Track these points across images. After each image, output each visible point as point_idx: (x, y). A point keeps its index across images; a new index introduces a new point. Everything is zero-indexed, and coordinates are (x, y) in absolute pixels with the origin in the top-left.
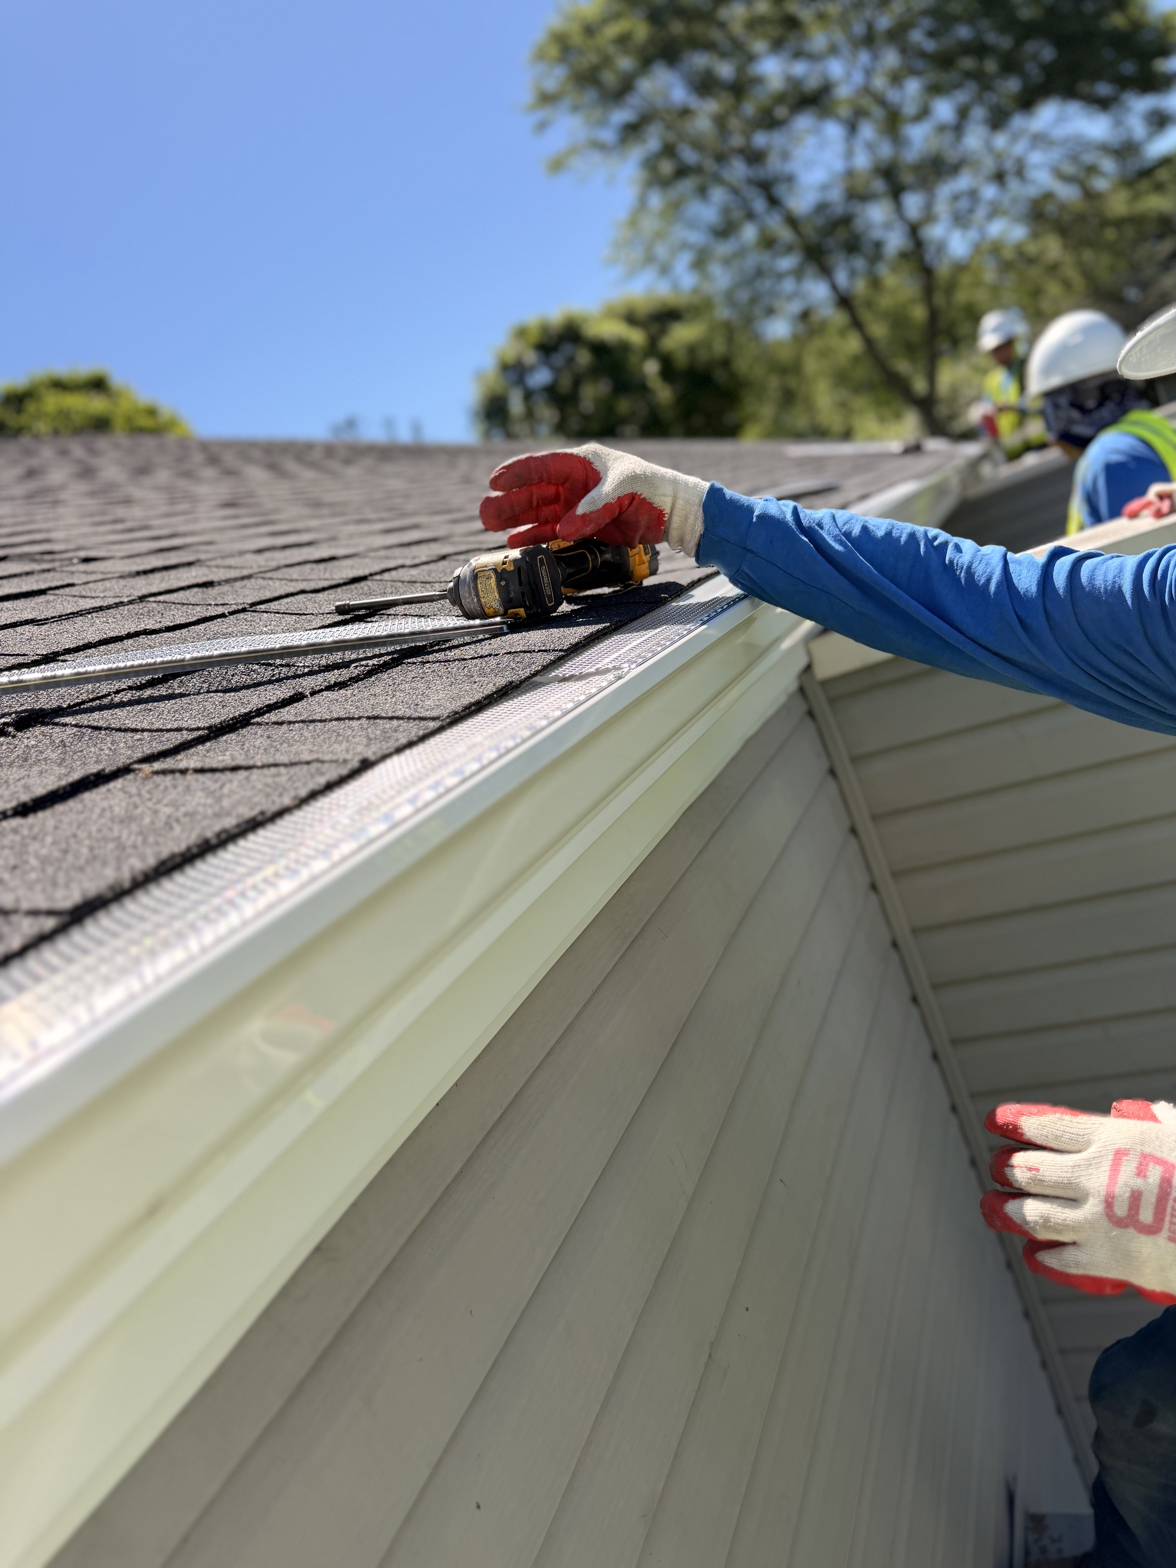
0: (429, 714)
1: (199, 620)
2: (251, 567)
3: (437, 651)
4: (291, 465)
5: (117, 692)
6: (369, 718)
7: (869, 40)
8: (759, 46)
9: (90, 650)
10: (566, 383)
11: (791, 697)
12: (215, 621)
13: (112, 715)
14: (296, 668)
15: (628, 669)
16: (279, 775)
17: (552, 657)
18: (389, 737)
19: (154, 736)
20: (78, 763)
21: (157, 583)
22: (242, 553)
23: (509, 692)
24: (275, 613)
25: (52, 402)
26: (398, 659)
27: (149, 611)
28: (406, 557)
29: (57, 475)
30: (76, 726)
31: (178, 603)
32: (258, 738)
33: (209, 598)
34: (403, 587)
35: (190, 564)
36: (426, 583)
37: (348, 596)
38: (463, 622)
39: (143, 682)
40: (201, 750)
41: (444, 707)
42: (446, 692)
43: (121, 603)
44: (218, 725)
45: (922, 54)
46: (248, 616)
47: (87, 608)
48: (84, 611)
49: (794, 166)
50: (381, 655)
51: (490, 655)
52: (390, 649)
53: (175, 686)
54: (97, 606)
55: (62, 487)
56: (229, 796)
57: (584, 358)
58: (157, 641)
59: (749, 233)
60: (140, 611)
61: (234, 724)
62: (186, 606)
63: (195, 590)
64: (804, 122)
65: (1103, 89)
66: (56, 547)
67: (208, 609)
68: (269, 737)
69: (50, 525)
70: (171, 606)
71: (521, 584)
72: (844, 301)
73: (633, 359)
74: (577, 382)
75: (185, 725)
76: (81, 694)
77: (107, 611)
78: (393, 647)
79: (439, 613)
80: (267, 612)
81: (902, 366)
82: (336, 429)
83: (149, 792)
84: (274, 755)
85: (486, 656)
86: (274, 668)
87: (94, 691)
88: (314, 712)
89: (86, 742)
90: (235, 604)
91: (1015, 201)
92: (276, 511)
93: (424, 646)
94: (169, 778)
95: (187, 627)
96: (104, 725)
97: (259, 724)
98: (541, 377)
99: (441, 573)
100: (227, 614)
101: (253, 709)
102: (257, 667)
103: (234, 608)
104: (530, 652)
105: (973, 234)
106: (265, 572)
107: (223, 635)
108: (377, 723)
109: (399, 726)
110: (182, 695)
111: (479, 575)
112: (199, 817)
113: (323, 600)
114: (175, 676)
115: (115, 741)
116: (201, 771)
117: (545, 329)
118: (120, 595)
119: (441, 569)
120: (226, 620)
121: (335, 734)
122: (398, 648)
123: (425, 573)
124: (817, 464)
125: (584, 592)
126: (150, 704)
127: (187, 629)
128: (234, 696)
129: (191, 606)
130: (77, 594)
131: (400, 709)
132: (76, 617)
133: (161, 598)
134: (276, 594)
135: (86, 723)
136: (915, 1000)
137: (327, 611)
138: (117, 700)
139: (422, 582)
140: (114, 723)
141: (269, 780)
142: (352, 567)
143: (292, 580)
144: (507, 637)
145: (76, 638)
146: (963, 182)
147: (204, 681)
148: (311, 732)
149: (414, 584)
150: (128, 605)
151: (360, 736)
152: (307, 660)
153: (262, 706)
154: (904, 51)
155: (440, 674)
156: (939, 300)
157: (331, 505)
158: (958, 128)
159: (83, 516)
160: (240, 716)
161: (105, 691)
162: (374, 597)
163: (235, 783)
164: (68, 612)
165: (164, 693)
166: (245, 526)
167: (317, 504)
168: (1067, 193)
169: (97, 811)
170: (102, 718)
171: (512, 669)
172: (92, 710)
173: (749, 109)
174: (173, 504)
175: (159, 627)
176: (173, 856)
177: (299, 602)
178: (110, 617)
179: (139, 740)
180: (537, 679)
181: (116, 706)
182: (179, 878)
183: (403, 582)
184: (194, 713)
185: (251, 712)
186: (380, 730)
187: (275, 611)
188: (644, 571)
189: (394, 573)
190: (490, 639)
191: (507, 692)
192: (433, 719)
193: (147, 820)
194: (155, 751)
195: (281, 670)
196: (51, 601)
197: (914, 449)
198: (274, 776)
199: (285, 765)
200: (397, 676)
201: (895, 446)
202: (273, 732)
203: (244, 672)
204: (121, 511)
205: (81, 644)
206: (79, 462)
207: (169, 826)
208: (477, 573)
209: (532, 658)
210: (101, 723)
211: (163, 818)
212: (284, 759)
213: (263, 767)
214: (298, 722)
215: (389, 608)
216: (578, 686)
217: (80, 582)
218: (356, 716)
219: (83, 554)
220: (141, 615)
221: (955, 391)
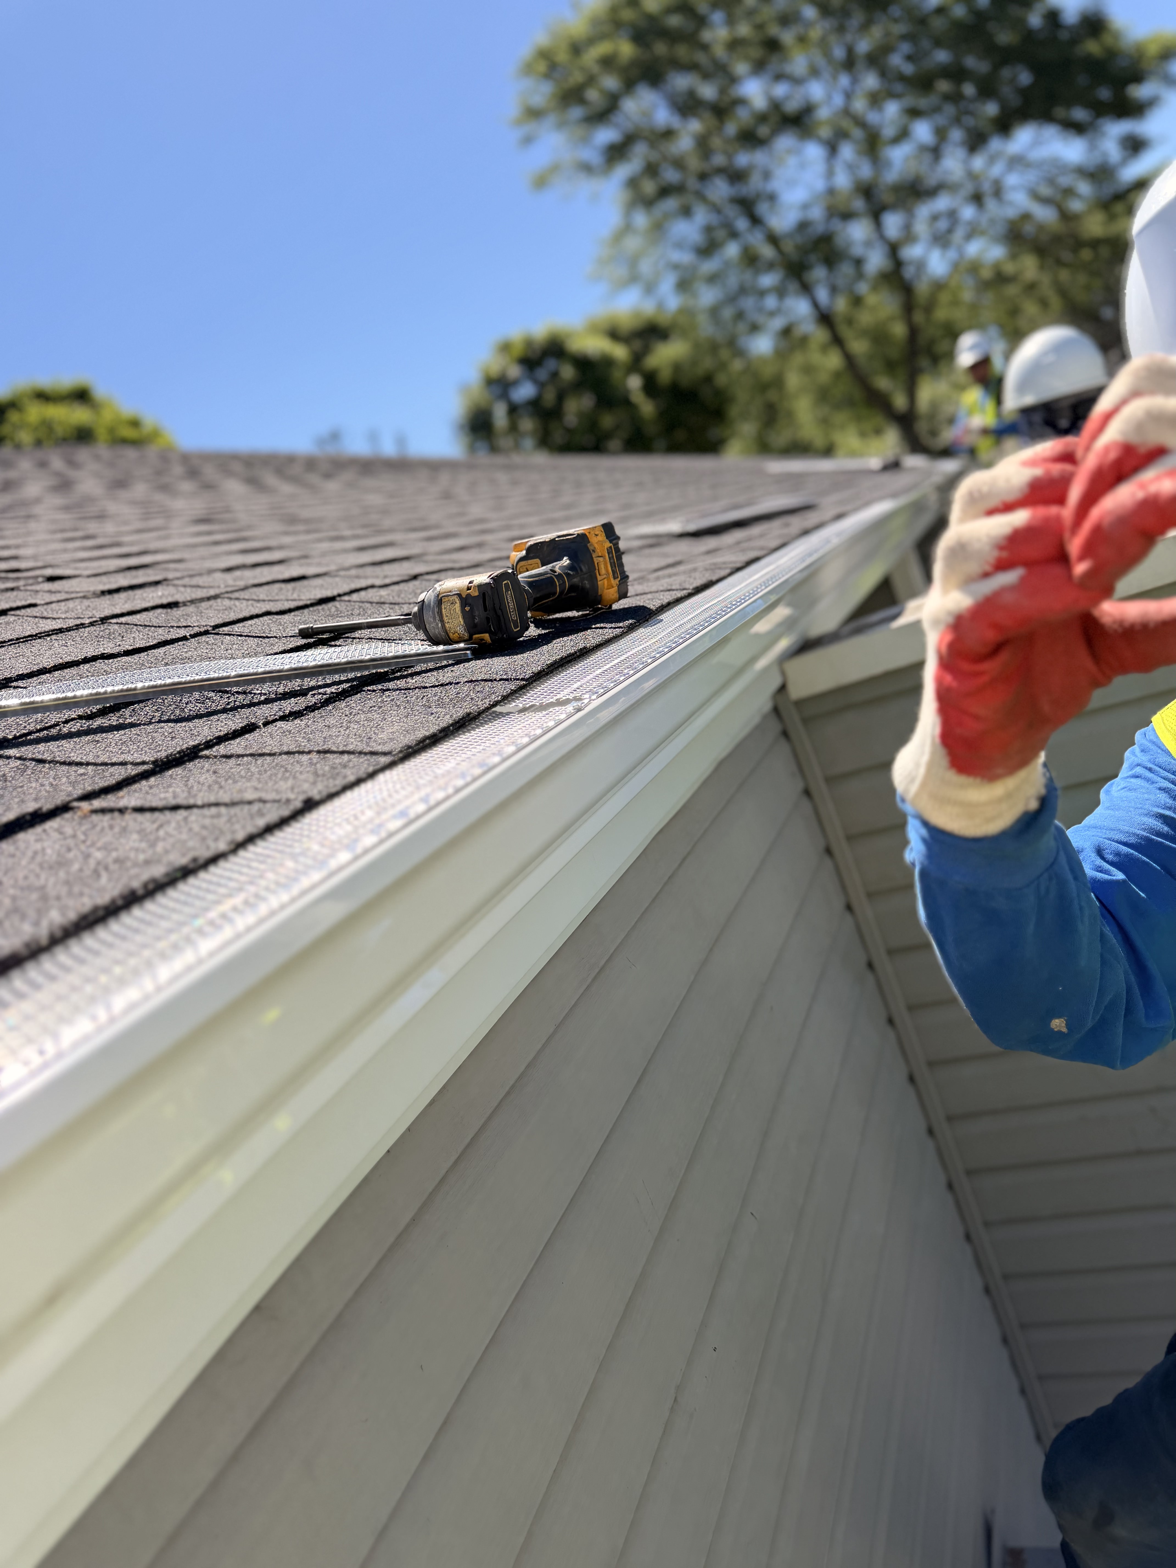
0: (381, 749)
1: (159, 643)
2: (219, 587)
3: (398, 678)
4: (270, 479)
5: (67, 722)
6: (319, 752)
7: (849, 64)
8: (741, 68)
9: (44, 676)
10: (550, 397)
11: (765, 717)
12: (176, 644)
13: (58, 747)
14: (252, 695)
15: (588, 700)
16: (218, 816)
17: (513, 686)
18: (338, 774)
19: (98, 770)
20: (16, 800)
21: (121, 603)
22: (211, 572)
23: (467, 724)
24: (238, 635)
25: (35, 412)
26: (357, 687)
27: (110, 633)
28: (377, 577)
29: (33, 489)
30: (20, 758)
31: (141, 625)
32: (203, 773)
33: (172, 619)
34: (372, 608)
35: (157, 583)
36: (395, 604)
37: (315, 617)
38: (427, 648)
39: (94, 710)
40: (145, 786)
41: (398, 741)
42: (401, 724)
43: (82, 624)
44: (164, 758)
45: (902, 78)
46: (210, 639)
47: (46, 630)
48: (43, 633)
49: (776, 185)
50: (340, 682)
51: (451, 683)
52: (351, 675)
53: (127, 715)
54: (58, 628)
55: (38, 501)
56: (164, 839)
57: (568, 372)
58: (114, 667)
59: (732, 250)
60: (101, 633)
61: (181, 757)
62: (148, 628)
63: (159, 611)
64: (785, 142)
65: (1080, 114)
66: (22, 565)
67: (169, 631)
68: (215, 772)
69: (19, 541)
70: (133, 628)
71: (485, 609)
72: (825, 318)
73: (617, 374)
74: (561, 397)
75: (129, 758)
76: (29, 724)
77: (66, 633)
78: (354, 674)
79: (404, 636)
80: (229, 635)
81: (883, 383)
82: (321, 442)
83: (85, 834)
84: (218, 792)
85: (447, 684)
86: (230, 695)
87: (42, 721)
88: (265, 745)
89: (28, 777)
90: (197, 626)
91: (992, 221)
92: (249, 527)
93: (386, 673)
94: (107, 817)
95: (146, 651)
96: (49, 758)
97: (207, 757)
98: (525, 392)
99: (410, 594)
100: (189, 637)
101: (201, 741)
102: (213, 694)
103: (196, 630)
104: (491, 681)
105: (952, 254)
106: (232, 592)
107: (182, 659)
108: (327, 757)
109: (350, 761)
110: (132, 725)
111: (443, 600)
112: (129, 864)
113: (288, 622)
114: (127, 705)
115: (58, 775)
116: (140, 810)
117: (529, 343)
118: (83, 616)
119: (411, 590)
120: (187, 643)
121: (283, 769)
122: (359, 675)
123: (394, 594)
124: (794, 481)
125: (554, 614)
126: (99, 735)
127: (146, 653)
128: (185, 726)
129: (153, 628)
130: (38, 615)
131: (352, 742)
132: (35, 639)
133: (123, 620)
134: (241, 616)
135: (30, 756)
136: (891, 1021)
137: (290, 635)
138: (65, 730)
139: (391, 604)
140: (59, 756)
141: (207, 822)
142: (322, 586)
143: (258, 601)
144: (470, 663)
145: (31, 663)
146: (942, 203)
147: (156, 710)
148: (258, 768)
149: (382, 605)
150: (89, 626)
151: (308, 772)
152: (264, 687)
153: (212, 738)
154: (883, 73)
155: (399, 703)
156: (918, 317)
157: (307, 521)
158: (935, 152)
159: (55, 532)
160: (187, 749)
161: (53, 720)
162: (340, 619)
163: (173, 825)
164: (27, 635)
165: (114, 723)
166: (217, 543)
167: (292, 520)
168: (1045, 214)
169: (30, 853)
170: (48, 751)
171: (472, 699)
172: (38, 741)
173: (731, 129)
174: (146, 519)
175: (117, 651)
176: (96, 909)
177: (263, 624)
178: (69, 639)
179: (81, 775)
180: (498, 709)
181: (63, 737)
182: (101, 932)
183: (371, 603)
184: (142, 745)
185: (199, 744)
186: (329, 765)
187: (238, 633)
188: (613, 595)
189: (363, 593)
190: (453, 665)
191: (464, 724)
192: (385, 754)
193: (76, 867)
194: (97, 787)
195: (237, 697)
196: (11, 622)
197: (893, 466)
198: (213, 817)
199: (226, 805)
200: (354, 705)
201: (875, 462)
202: (220, 767)
203: (199, 700)
204: (92, 527)
205: (35, 670)
206: (58, 474)
207: (96, 874)
208: (441, 598)
209: (493, 687)
210: (47, 756)
211: (92, 863)
212: (226, 799)
213: (202, 807)
214: (247, 755)
215: (354, 632)
216: (537, 717)
217: (43, 602)
218: (306, 750)
219: (49, 572)
220: (101, 638)
221: (935, 406)
